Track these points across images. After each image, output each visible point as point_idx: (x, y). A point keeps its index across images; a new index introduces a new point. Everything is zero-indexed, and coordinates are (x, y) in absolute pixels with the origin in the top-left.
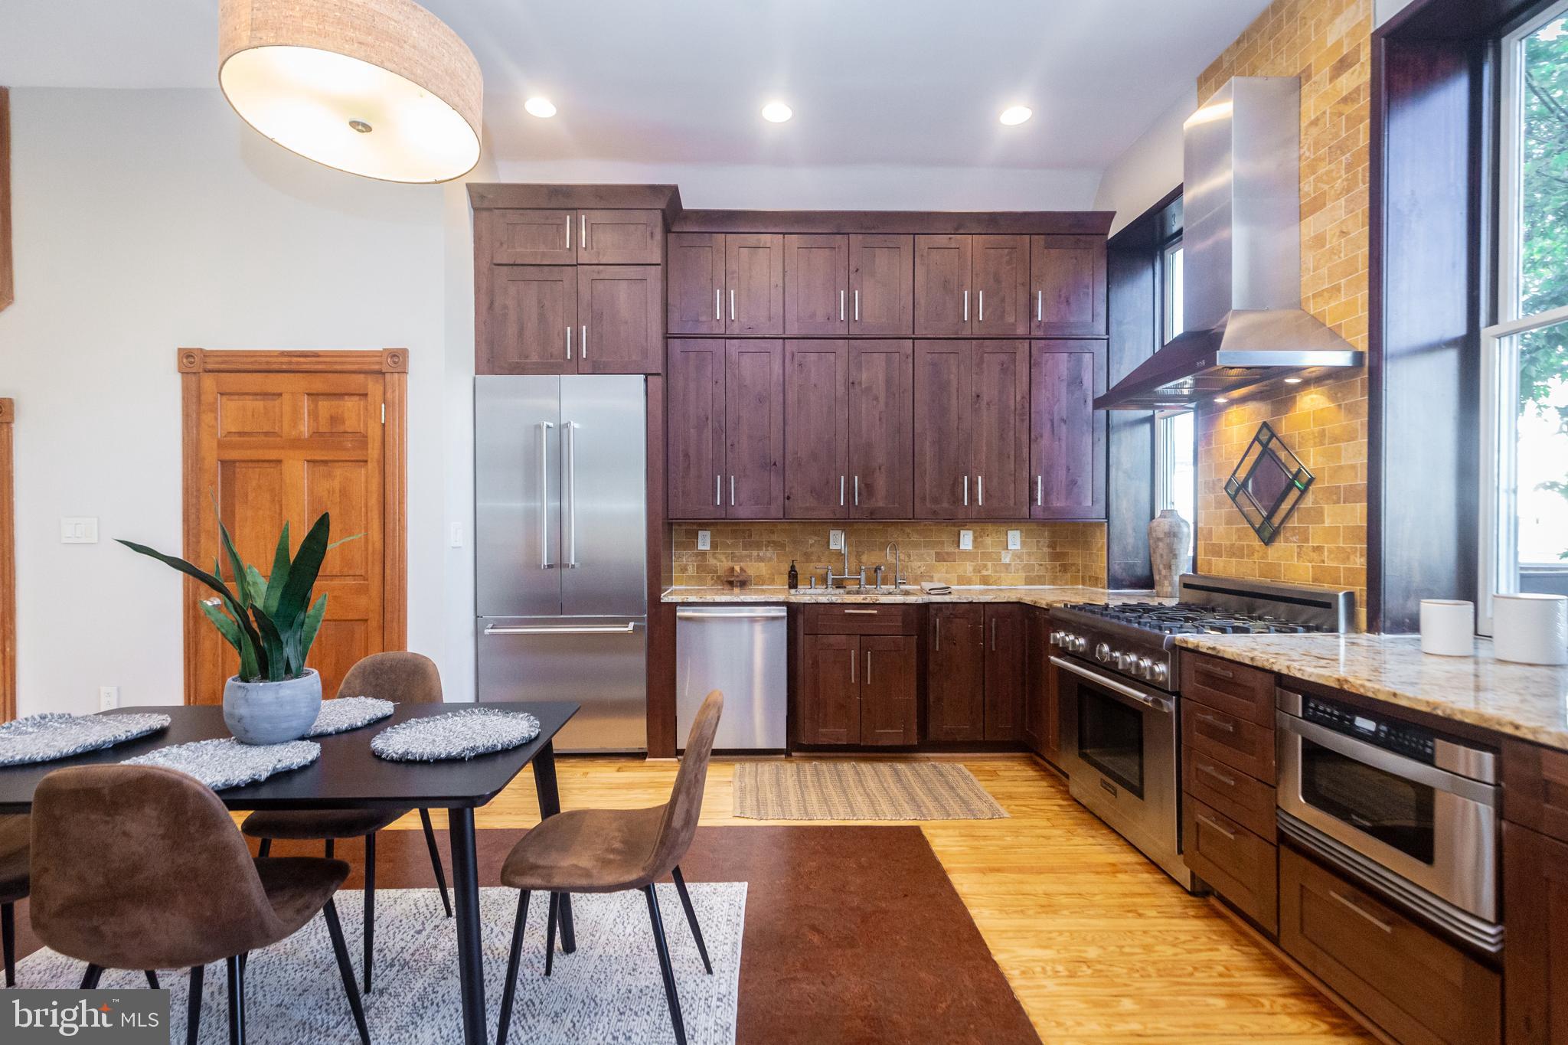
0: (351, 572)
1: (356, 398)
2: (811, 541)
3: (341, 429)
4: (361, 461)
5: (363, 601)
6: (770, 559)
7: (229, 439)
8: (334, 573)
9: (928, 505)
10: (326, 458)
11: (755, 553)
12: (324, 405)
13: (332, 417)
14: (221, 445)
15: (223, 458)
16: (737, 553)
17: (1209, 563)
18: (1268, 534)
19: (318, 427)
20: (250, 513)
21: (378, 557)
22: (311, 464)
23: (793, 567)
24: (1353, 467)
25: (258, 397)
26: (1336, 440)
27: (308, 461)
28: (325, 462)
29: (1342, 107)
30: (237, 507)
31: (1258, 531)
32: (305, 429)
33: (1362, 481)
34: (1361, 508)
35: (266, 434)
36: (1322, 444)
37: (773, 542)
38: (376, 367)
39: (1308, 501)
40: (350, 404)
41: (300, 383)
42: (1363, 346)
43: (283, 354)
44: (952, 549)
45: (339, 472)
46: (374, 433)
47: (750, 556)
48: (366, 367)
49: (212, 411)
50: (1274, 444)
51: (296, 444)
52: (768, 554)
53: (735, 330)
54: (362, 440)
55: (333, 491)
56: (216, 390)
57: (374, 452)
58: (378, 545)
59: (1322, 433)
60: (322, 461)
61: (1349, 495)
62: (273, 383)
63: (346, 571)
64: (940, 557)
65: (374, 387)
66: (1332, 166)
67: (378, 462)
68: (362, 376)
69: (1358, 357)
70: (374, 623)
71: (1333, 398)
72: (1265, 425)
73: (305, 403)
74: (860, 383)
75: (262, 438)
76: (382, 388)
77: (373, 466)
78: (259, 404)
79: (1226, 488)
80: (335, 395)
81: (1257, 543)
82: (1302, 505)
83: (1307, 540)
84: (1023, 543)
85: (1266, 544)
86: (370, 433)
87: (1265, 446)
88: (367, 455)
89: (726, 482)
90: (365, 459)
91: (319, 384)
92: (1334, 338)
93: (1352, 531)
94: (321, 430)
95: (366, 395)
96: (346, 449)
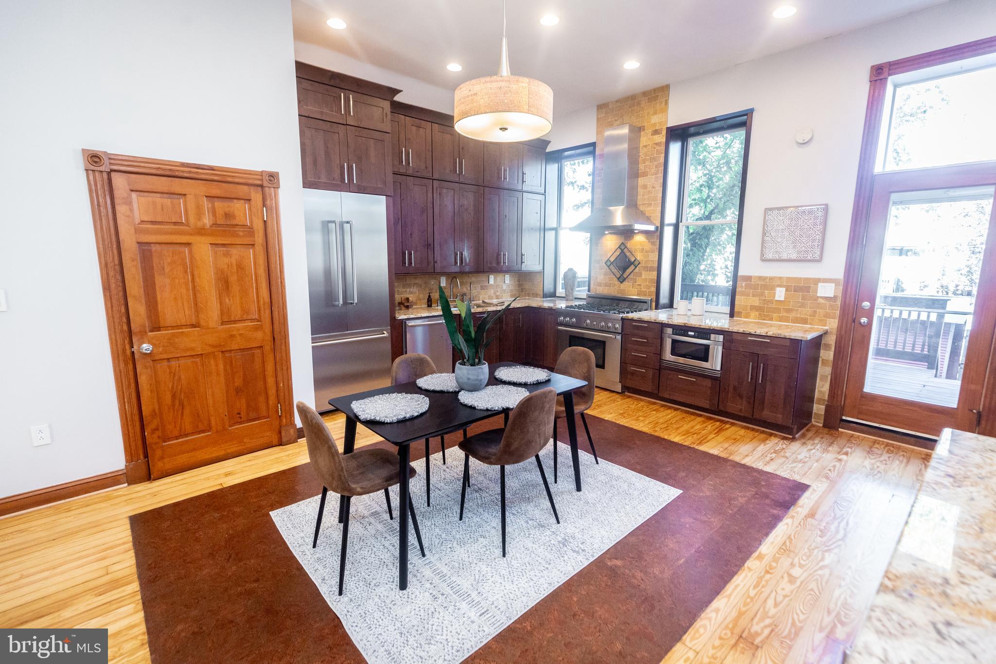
0: (249, 317)
1: (243, 202)
2: (433, 283)
3: (234, 222)
4: (250, 245)
5: (259, 335)
6: (415, 293)
7: (141, 226)
8: (237, 319)
9: (488, 265)
10: (226, 242)
11: (408, 290)
12: (218, 204)
13: (226, 214)
14: (137, 231)
15: (140, 240)
16: (400, 290)
17: (596, 289)
18: (621, 280)
19: (216, 221)
20: (167, 281)
21: (267, 306)
22: (214, 246)
23: (429, 296)
24: (653, 261)
25: (165, 195)
26: (647, 252)
27: (211, 244)
28: (224, 245)
29: (655, 146)
30: (156, 277)
31: (618, 279)
32: (207, 221)
33: (656, 265)
34: (655, 273)
35: (175, 223)
36: (642, 252)
37: (417, 284)
38: (259, 182)
39: (637, 270)
40: (238, 207)
41: (200, 189)
42: (659, 225)
43: (183, 165)
44: (486, 284)
45: (234, 251)
46: (258, 226)
47: (406, 292)
48: (251, 182)
49: (126, 203)
50: (625, 251)
51: (201, 232)
52: (414, 290)
53: (410, 172)
54: (250, 231)
55: (231, 265)
56: (127, 188)
57: (259, 239)
58: (267, 300)
59: (643, 249)
60: (223, 244)
61: (651, 269)
62: (177, 186)
63: (245, 317)
64: (483, 288)
65: (257, 197)
66: (651, 164)
67: (262, 245)
68: (246, 188)
69: (657, 228)
70: (268, 347)
71: (647, 238)
72: (623, 243)
73: (206, 204)
74: (464, 206)
75: (172, 227)
76: (261, 197)
77: (259, 248)
78: (167, 202)
79: (605, 263)
80: (227, 198)
81: (617, 282)
82: (635, 271)
83: (636, 282)
84: (510, 280)
85: (621, 282)
86: (255, 226)
87: (622, 251)
88: (254, 241)
89: (410, 254)
90: (253, 243)
91: (216, 190)
92: (648, 220)
93: (651, 280)
94: (218, 222)
95: (250, 200)
96: (238, 236)
